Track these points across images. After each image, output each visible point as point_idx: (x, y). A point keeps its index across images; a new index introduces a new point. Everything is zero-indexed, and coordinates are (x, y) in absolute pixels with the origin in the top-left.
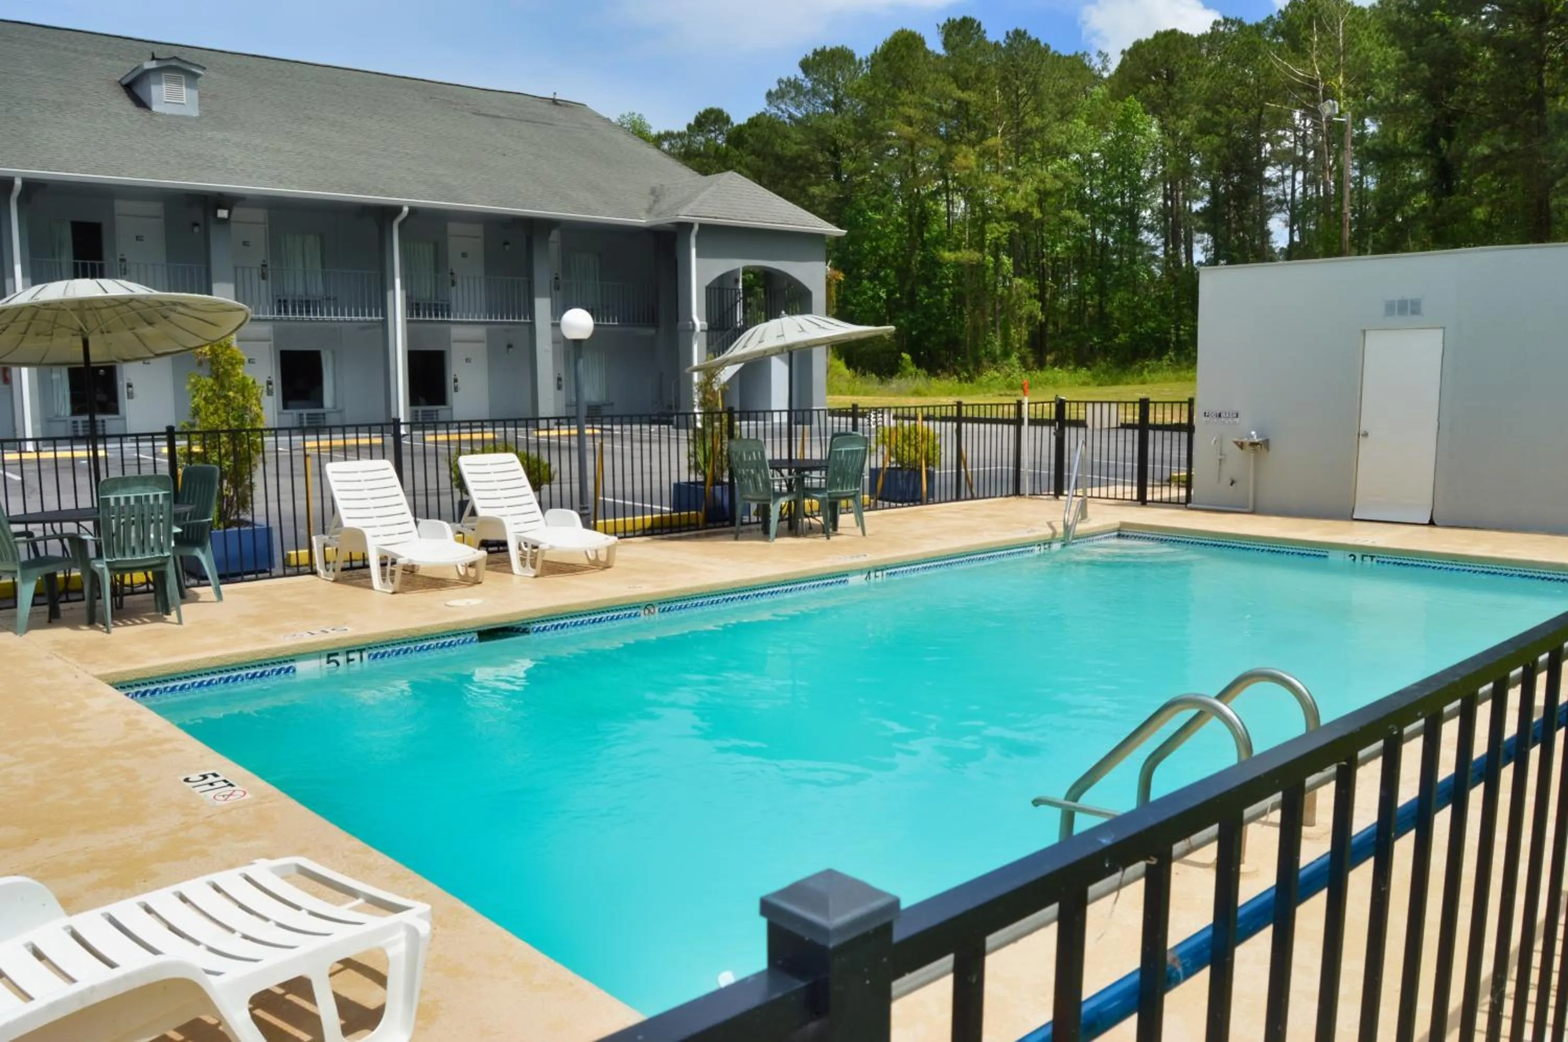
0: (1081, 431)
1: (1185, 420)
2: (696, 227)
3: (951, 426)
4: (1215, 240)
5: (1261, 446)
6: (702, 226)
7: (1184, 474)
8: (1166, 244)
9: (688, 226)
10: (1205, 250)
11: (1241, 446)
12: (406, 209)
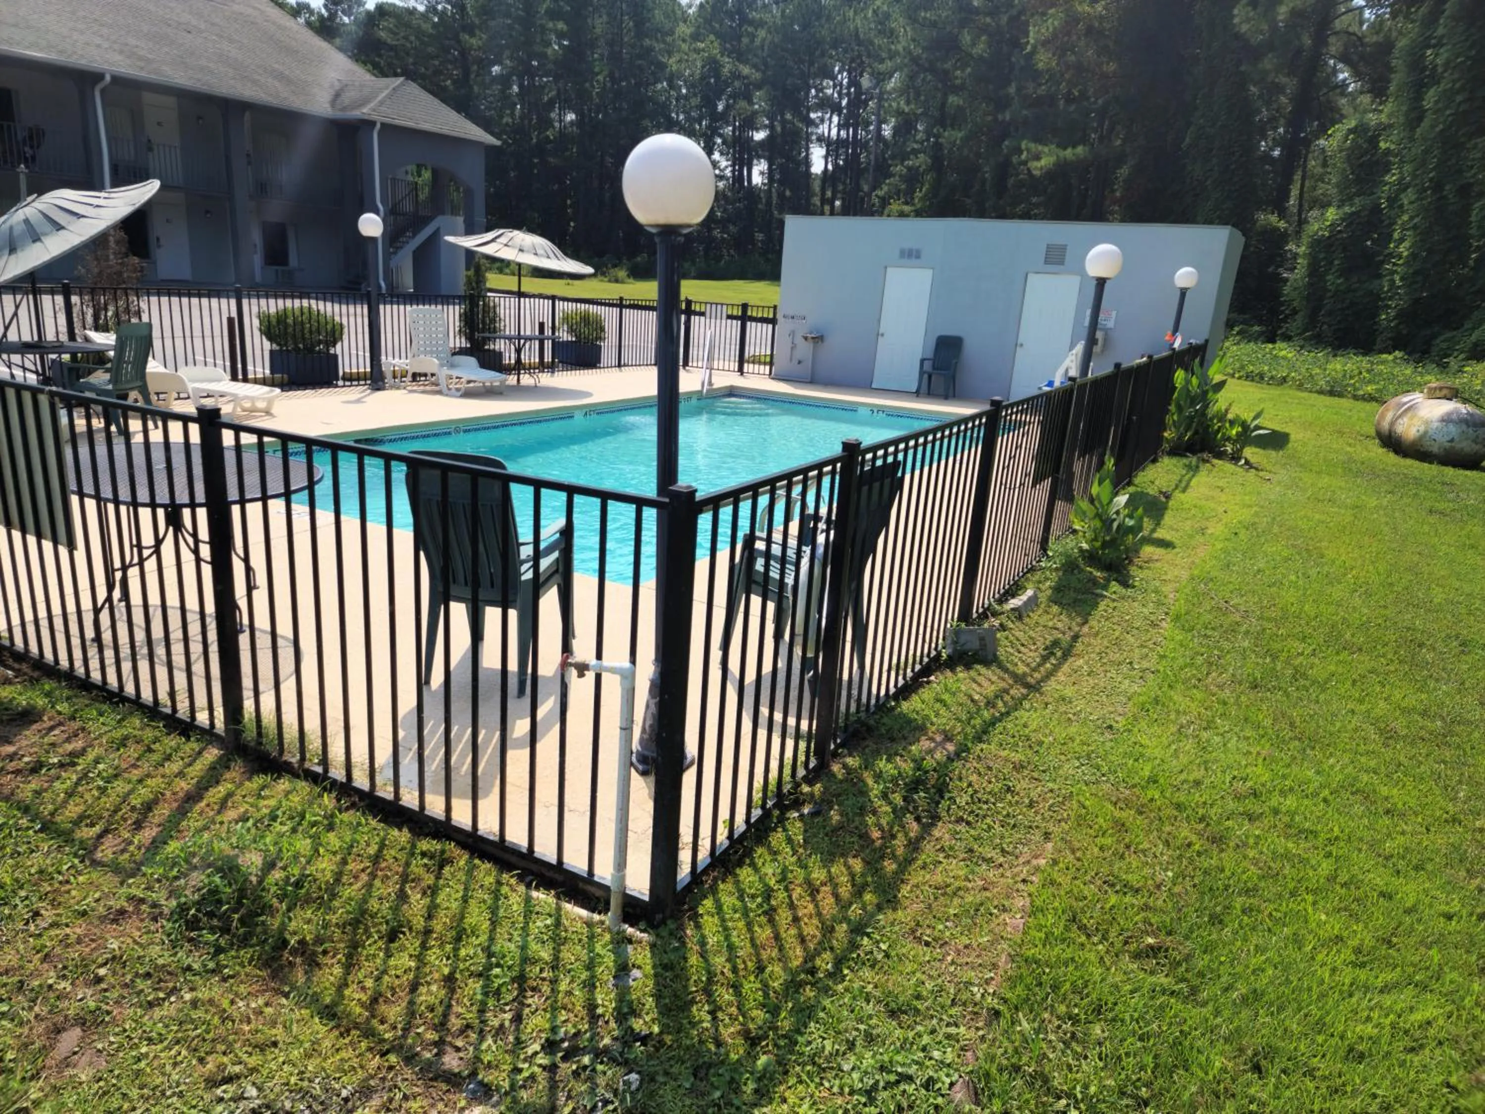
0: (702, 318)
1: (771, 316)
2: (378, 126)
3: (616, 311)
4: (770, 168)
5: (818, 339)
6: (383, 124)
7: (769, 352)
8: (733, 165)
9: (371, 124)
10: (762, 173)
11: (806, 338)
12: (108, 78)
